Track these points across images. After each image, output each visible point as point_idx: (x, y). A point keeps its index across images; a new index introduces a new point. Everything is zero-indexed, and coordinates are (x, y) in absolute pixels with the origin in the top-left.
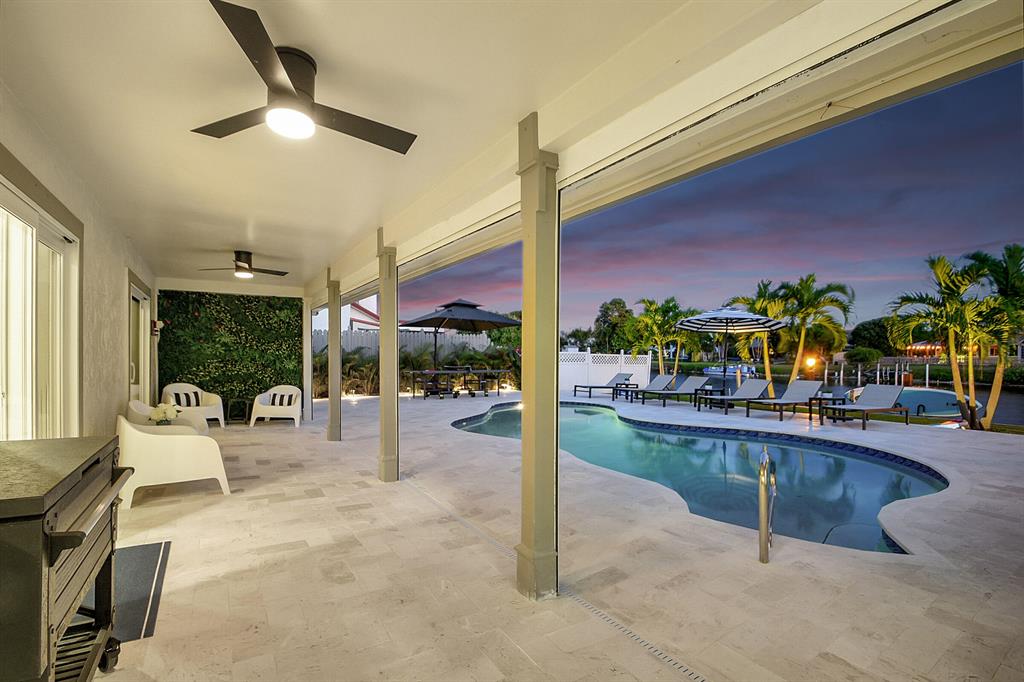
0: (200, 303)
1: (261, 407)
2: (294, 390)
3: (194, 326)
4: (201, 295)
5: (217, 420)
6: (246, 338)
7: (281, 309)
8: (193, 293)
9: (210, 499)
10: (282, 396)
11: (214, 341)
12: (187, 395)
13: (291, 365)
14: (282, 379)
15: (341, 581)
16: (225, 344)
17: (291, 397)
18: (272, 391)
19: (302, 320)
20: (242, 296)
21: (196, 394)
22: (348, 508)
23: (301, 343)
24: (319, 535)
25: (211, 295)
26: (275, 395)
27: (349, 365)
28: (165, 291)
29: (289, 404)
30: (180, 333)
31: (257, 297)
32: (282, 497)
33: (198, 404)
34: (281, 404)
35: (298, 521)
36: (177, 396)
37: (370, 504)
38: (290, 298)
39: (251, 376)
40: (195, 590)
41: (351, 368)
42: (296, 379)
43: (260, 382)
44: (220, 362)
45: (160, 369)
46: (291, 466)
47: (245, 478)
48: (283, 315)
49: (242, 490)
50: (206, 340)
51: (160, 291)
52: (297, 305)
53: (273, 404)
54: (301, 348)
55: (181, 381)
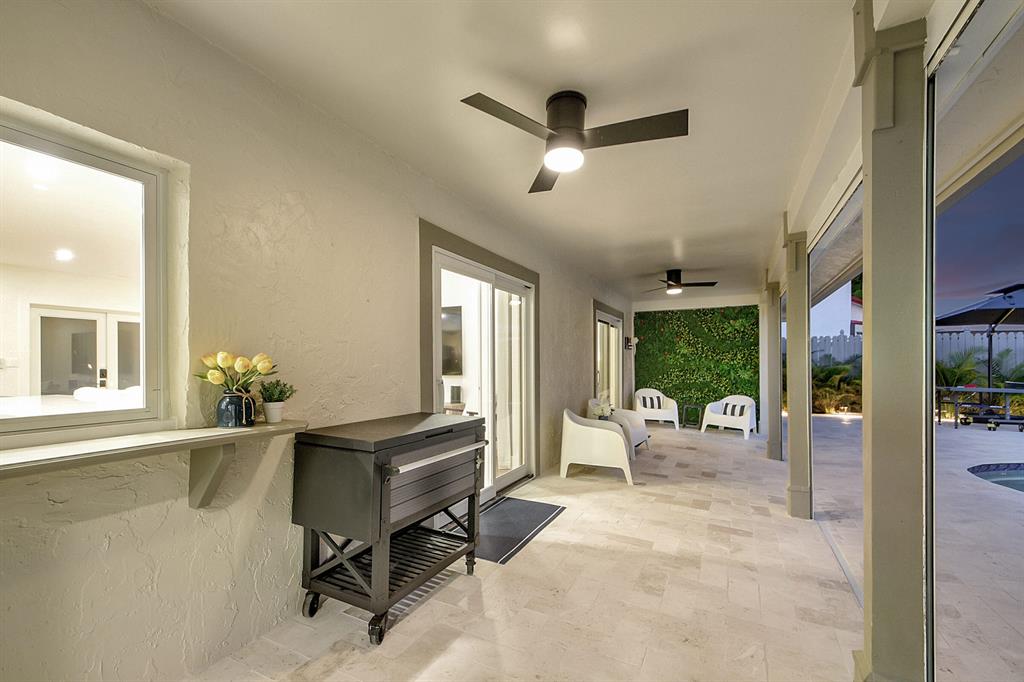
0: (664, 319)
1: (712, 414)
2: (747, 401)
3: (660, 341)
4: (665, 313)
5: (673, 422)
6: (703, 348)
7: (735, 319)
8: (659, 312)
9: (617, 485)
10: (734, 406)
11: (675, 353)
12: (651, 399)
13: (745, 375)
14: (737, 389)
15: (650, 591)
16: (684, 355)
17: (743, 408)
18: (725, 400)
19: (758, 327)
20: (699, 310)
21: (658, 398)
22: (721, 529)
23: (757, 352)
24: (670, 543)
25: (672, 312)
26: (727, 404)
27: (838, 377)
28: (639, 313)
29: (741, 414)
30: (650, 346)
31: (713, 309)
32: (668, 499)
33: (659, 407)
34: (733, 414)
35: (665, 523)
36: (644, 398)
37: (752, 533)
38: (745, 307)
39: (706, 384)
40: (549, 547)
41: (841, 380)
42: (752, 388)
43: (715, 391)
44: (680, 371)
45: (636, 376)
46: (704, 474)
47: (656, 475)
48: (737, 324)
49: (644, 484)
50: (670, 352)
51: (636, 313)
52: (753, 312)
53: (725, 413)
54: (758, 358)
55: (650, 387)
